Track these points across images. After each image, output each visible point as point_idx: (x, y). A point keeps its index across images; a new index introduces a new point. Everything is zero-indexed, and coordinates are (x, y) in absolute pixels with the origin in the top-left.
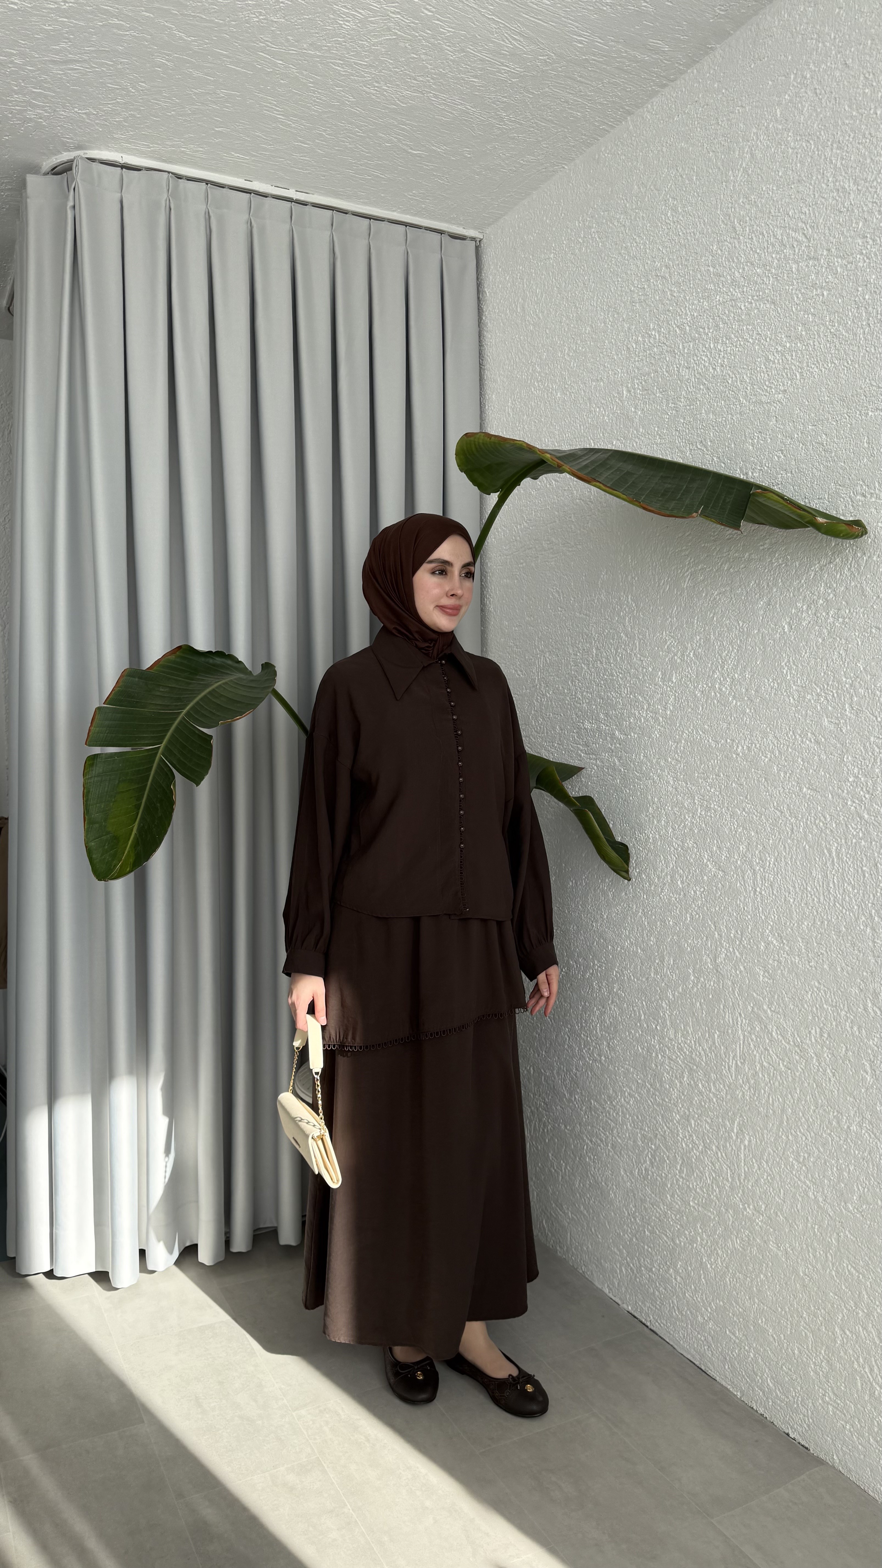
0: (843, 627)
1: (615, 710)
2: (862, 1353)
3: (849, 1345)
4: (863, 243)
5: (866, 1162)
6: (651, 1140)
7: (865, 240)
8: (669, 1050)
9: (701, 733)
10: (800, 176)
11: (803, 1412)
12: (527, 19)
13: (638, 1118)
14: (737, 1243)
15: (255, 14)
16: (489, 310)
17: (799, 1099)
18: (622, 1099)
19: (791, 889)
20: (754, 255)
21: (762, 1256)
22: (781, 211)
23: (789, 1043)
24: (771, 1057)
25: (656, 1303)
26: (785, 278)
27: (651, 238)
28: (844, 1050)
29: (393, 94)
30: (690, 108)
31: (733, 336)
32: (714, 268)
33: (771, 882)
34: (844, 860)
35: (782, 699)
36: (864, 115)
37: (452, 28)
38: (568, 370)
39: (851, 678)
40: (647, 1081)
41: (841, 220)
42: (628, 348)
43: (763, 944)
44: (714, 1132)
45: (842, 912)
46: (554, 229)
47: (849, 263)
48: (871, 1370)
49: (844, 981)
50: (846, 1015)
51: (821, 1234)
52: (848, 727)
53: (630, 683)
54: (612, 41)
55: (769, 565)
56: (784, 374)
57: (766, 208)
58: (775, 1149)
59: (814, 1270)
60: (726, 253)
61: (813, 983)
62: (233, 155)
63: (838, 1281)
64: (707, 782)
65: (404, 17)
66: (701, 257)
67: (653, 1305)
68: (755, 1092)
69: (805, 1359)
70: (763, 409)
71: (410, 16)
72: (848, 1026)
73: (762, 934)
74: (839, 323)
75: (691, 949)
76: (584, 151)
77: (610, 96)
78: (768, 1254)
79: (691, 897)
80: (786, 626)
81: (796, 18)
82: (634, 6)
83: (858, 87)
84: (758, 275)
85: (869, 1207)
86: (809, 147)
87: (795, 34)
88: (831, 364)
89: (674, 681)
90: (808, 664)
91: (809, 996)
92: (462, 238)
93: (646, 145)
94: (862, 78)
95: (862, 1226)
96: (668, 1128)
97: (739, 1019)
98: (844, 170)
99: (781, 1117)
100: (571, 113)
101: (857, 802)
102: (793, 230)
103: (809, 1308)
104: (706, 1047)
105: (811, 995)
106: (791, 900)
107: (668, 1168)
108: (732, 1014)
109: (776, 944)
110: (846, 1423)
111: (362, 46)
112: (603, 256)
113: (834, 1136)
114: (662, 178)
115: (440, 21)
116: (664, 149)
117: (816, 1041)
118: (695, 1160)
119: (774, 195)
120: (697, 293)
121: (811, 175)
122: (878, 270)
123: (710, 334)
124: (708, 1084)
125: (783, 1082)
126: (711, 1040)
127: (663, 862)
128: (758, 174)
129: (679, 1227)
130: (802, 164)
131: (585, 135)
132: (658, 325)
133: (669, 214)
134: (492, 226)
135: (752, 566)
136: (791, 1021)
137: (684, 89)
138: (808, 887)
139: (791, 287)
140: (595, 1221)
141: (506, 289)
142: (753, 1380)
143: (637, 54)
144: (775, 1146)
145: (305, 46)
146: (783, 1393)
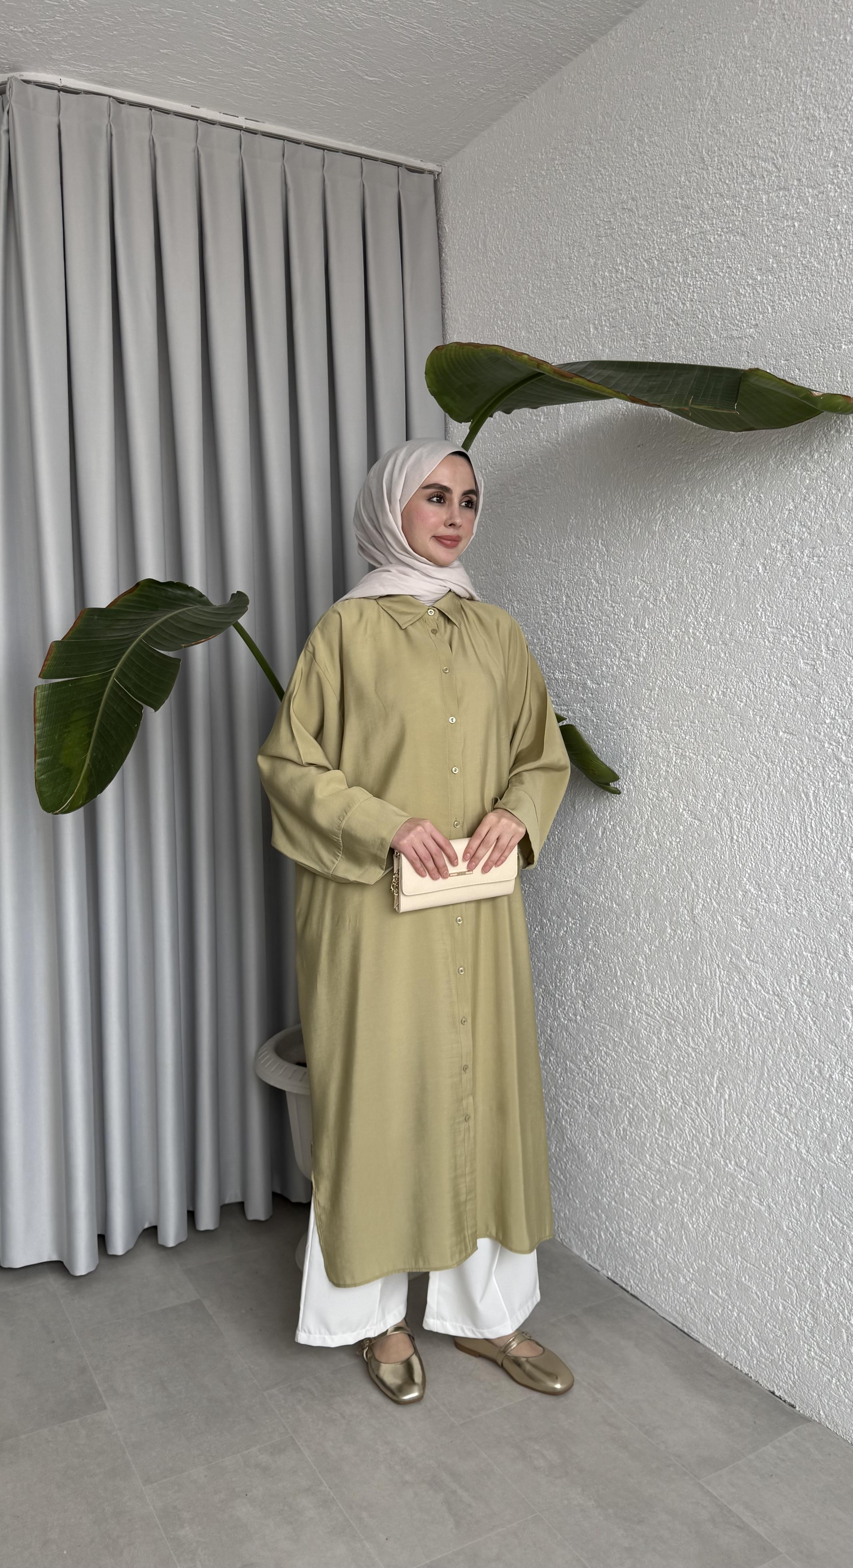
0: (818, 565)
1: (587, 659)
3: (834, 1297)
4: (834, 172)
6: (629, 1099)
7: (836, 169)
8: (646, 1006)
9: (675, 679)
10: (769, 104)
11: (788, 1368)
13: (615, 1077)
14: (719, 1200)
16: (450, 247)
17: (780, 1049)
18: (599, 1059)
19: (769, 835)
20: (723, 186)
21: (745, 1212)
22: (750, 140)
23: (768, 992)
24: (750, 1007)
25: (637, 1268)
26: (756, 209)
27: (617, 169)
28: (823, 995)
30: (655, 35)
31: (702, 270)
32: (682, 199)
33: (748, 829)
34: (822, 804)
35: (757, 641)
38: (533, 308)
39: (827, 618)
40: (624, 1038)
41: (811, 149)
42: (594, 284)
44: (693, 1087)
45: (820, 856)
46: (516, 161)
47: (820, 193)
49: (824, 927)
50: (825, 960)
51: (804, 1185)
52: (825, 668)
53: (602, 631)
55: (742, 504)
56: (755, 308)
57: (735, 137)
58: (756, 1103)
59: (797, 1224)
60: (695, 184)
62: (179, 79)
63: (822, 1233)
64: (682, 730)
66: (669, 189)
67: (633, 1269)
68: (734, 1043)
69: (789, 1315)
70: (734, 344)
72: (827, 971)
73: (740, 882)
74: (811, 255)
75: (667, 901)
76: (546, 80)
78: (750, 1209)
79: (667, 848)
80: (760, 567)
83: (827, 13)
84: (728, 207)
86: (778, 74)
88: (803, 297)
89: (647, 627)
90: (783, 605)
91: (788, 944)
92: (420, 171)
93: (610, 73)
96: (646, 1085)
97: (717, 970)
98: (814, 98)
99: (762, 1069)
100: (534, 40)
101: (834, 744)
102: (763, 160)
103: (793, 1262)
104: (683, 1000)
105: (790, 942)
106: (769, 847)
107: (647, 1127)
108: (710, 966)
109: (754, 892)
110: (832, 1376)
112: (567, 189)
113: (816, 1086)
114: (627, 108)
116: (629, 79)
117: (796, 989)
118: (675, 1117)
119: (742, 124)
120: (665, 225)
121: (781, 103)
122: (850, 199)
123: (678, 268)
124: (687, 1038)
125: (763, 1033)
126: (689, 992)
128: (726, 103)
129: (658, 1187)
130: (772, 92)
131: (547, 63)
132: (626, 259)
133: (635, 145)
134: (451, 159)
135: (725, 507)
136: (770, 970)
137: (648, 16)
138: (786, 833)
139: (762, 219)
140: (573, 1186)
141: (466, 224)
142: (737, 1339)
144: (756, 1099)
146: (768, 1351)
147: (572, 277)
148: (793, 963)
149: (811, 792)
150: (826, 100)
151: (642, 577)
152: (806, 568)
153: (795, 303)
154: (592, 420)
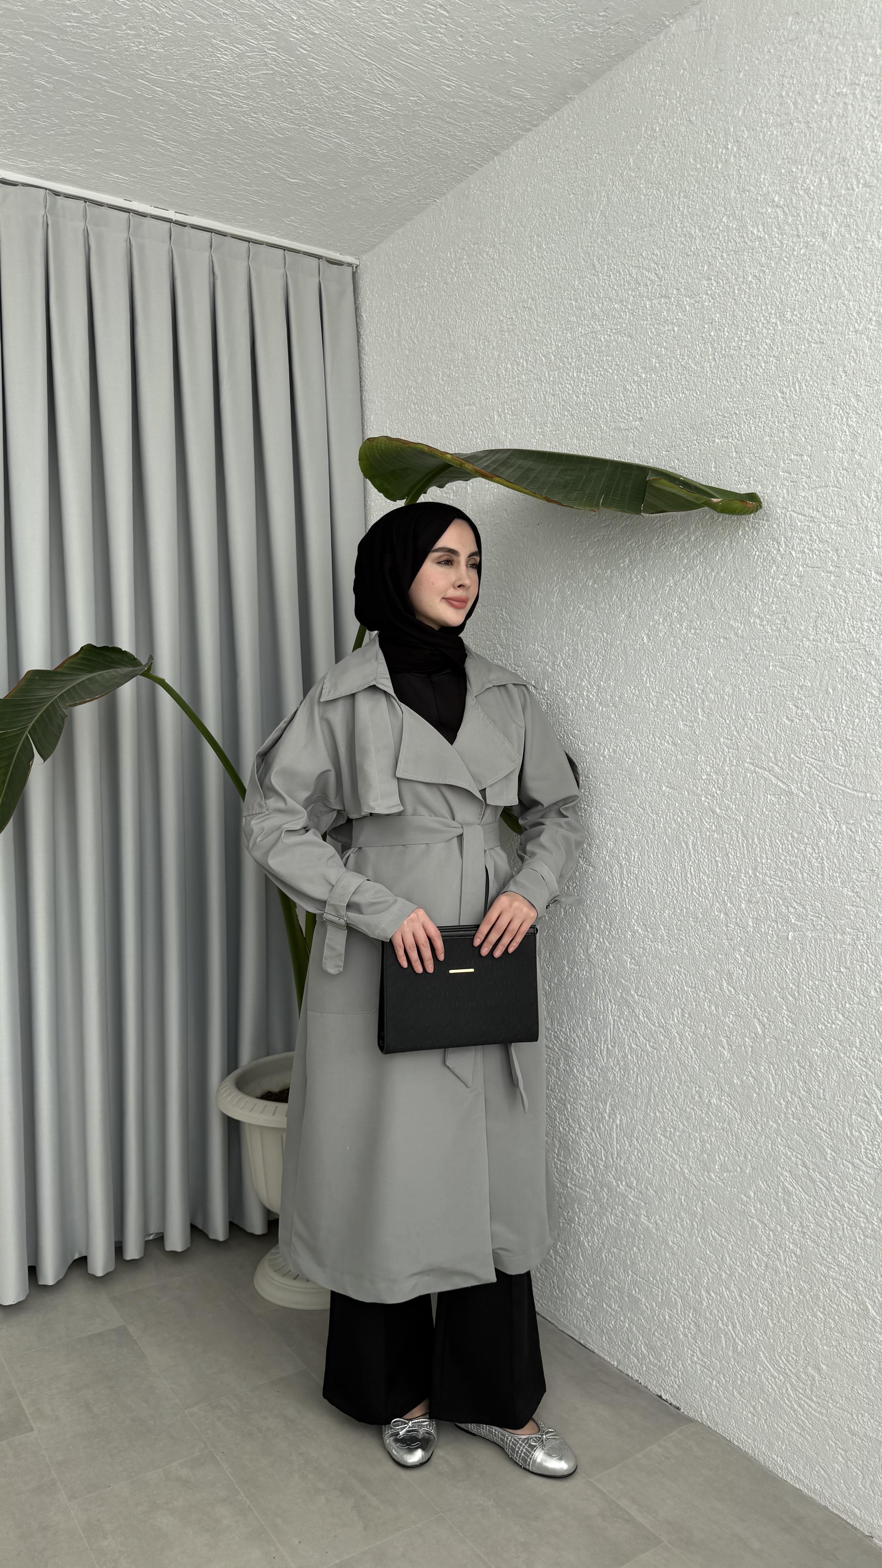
0: (695, 637)
2: (726, 1312)
3: (714, 1305)
4: (708, 284)
5: (726, 1132)
7: (709, 282)
10: (651, 220)
11: (673, 1373)
12: (398, 62)
14: (611, 1219)
15: (134, 44)
16: (367, 334)
17: (665, 1077)
19: (654, 880)
20: (612, 291)
21: (635, 1229)
22: (635, 252)
23: (654, 1025)
24: (639, 1039)
26: (640, 313)
27: (518, 271)
28: (703, 1028)
29: (270, 126)
30: (552, 152)
31: (594, 366)
32: (576, 301)
33: (635, 876)
34: (700, 852)
35: (642, 704)
36: (707, 168)
37: (326, 66)
38: (442, 394)
39: (702, 684)
41: (688, 263)
42: (498, 375)
43: (629, 933)
44: (588, 1114)
45: (699, 900)
46: (427, 259)
47: (696, 302)
48: (734, 1327)
49: (702, 964)
50: (704, 996)
51: (687, 1203)
52: (701, 730)
54: (478, 86)
55: (629, 581)
56: (640, 403)
57: (622, 248)
58: (644, 1126)
59: (681, 1239)
60: (587, 288)
62: (111, 175)
63: (703, 1247)
65: (280, 54)
66: (564, 291)
68: (625, 1073)
69: (675, 1324)
70: (621, 435)
71: (286, 53)
72: (706, 1005)
73: (628, 924)
74: (689, 357)
75: (565, 941)
76: (455, 187)
77: (478, 137)
78: (640, 1227)
80: (645, 637)
81: (645, 76)
82: (498, 56)
83: (701, 143)
84: (615, 311)
85: (730, 1174)
86: (659, 195)
87: (645, 90)
90: (665, 672)
91: (671, 980)
92: (339, 263)
93: (512, 184)
94: (704, 135)
95: (723, 1193)
97: (609, 1005)
98: (691, 217)
99: (649, 1095)
100: (442, 151)
101: (710, 798)
102: (646, 270)
103: (678, 1274)
105: (673, 978)
106: (654, 891)
108: (603, 1001)
109: (641, 933)
110: (713, 1379)
111: (240, 79)
112: (474, 286)
113: (697, 1110)
114: (527, 216)
115: (316, 60)
116: (529, 190)
117: (678, 1021)
118: (572, 1142)
119: (629, 237)
120: (561, 325)
121: (662, 220)
122: (722, 309)
123: (573, 364)
124: (582, 1068)
125: (650, 1063)
126: (584, 1026)
128: (614, 217)
131: (455, 172)
132: (526, 353)
133: (534, 250)
134: (368, 253)
135: (614, 582)
136: (656, 1004)
137: (546, 134)
138: (668, 879)
139: (645, 322)
141: (382, 314)
142: (628, 1349)
143: (502, 100)
144: (644, 1124)
145: (184, 76)
146: (656, 1358)
147: (478, 368)
148: (676, 997)
149: (691, 841)
150: (700, 220)
151: (542, 644)
152: (685, 639)
153: (675, 399)
154: (497, 499)
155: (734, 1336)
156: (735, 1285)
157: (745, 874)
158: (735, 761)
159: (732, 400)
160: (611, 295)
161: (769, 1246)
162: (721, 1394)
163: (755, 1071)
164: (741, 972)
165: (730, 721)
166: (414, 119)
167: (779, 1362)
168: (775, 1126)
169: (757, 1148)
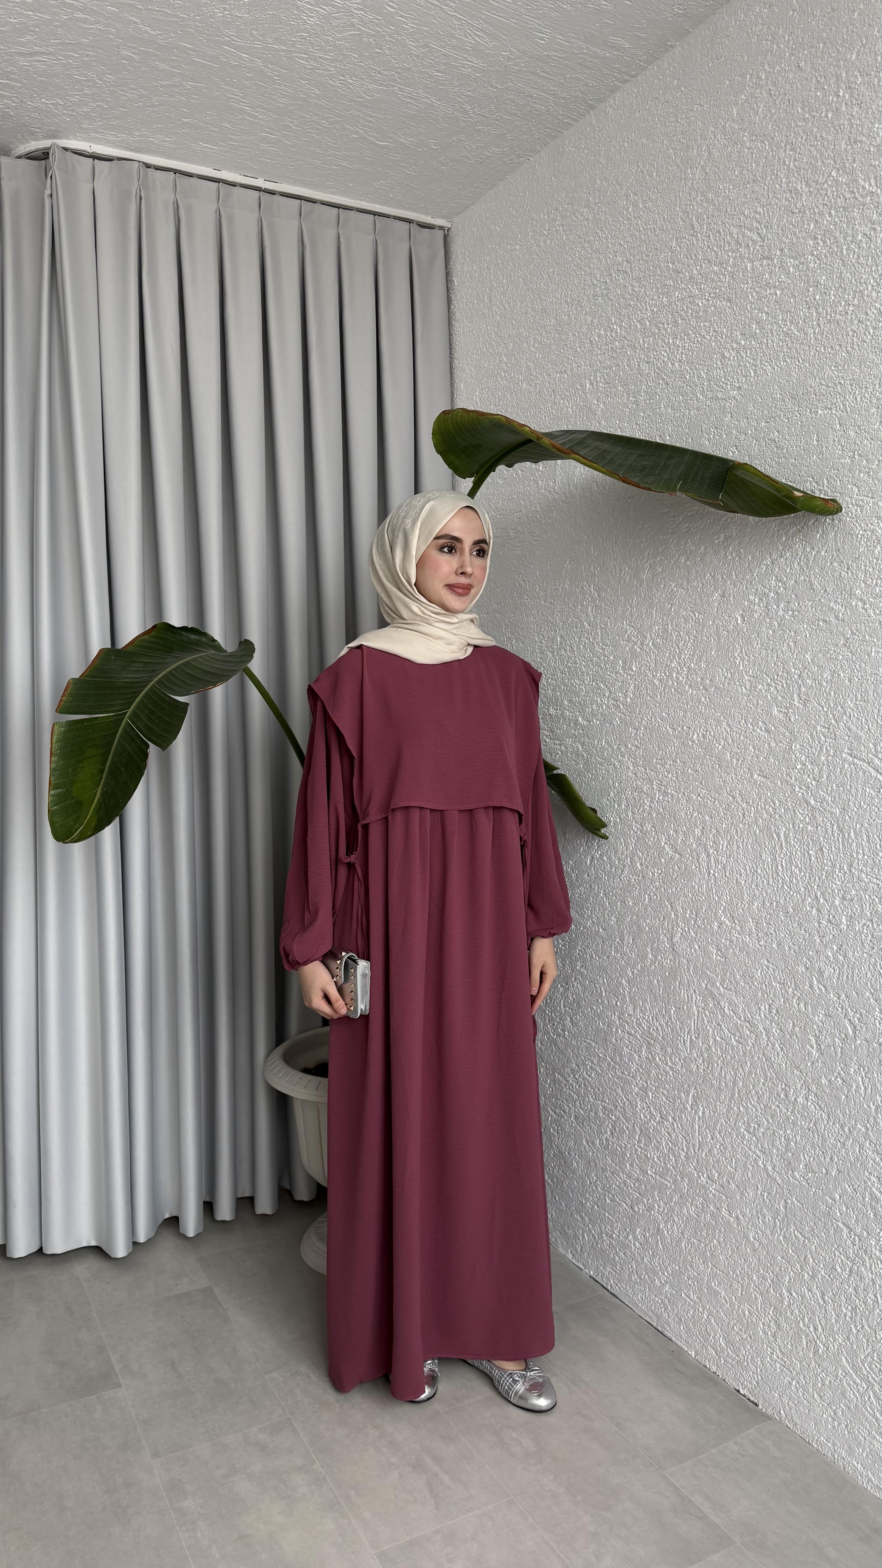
0: (793, 619)
1: (578, 697)
2: (807, 1313)
3: (795, 1305)
4: (814, 244)
5: (812, 1132)
6: (611, 1111)
7: (816, 241)
8: (629, 1026)
9: (659, 720)
10: (755, 175)
11: (752, 1369)
13: (599, 1090)
14: (692, 1210)
15: (219, 9)
16: (458, 300)
17: (750, 1072)
18: (585, 1073)
19: (743, 871)
20: (711, 253)
21: (716, 1222)
22: (737, 210)
23: (740, 1019)
24: (724, 1032)
25: (617, 1268)
26: (741, 276)
27: (613, 232)
28: (791, 1025)
29: (358, 87)
30: (651, 104)
31: (691, 332)
32: (673, 264)
33: (724, 865)
34: (792, 844)
35: (735, 688)
36: (816, 118)
37: (415, 24)
38: (533, 361)
39: (799, 669)
40: (607, 1055)
41: (794, 221)
42: (591, 341)
43: (716, 924)
44: (670, 1104)
45: (789, 894)
46: (520, 220)
47: (800, 263)
48: (816, 1329)
49: (792, 960)
50: (793, 993)
51: (770, 1200)
52: (796, 717)
53: (593, 671)
54: (573, 38)
55: (723, 558)
56: (739, 371)
58: (727, 1120)
59: (763, 1235)
60: (685, 250)
61: (762, 961)
62: (200, 145)
63: (785, 1245)
64: (665, 768)
65: (367, 14)
66: (661, 254)
67: (613, 1270)
68: (708, 1066)
70: (719, 405)
71: (373, 12)
72: (795, 1003)
73: (715, 914)
74: (791, 323)
75: (649, 928)
76: (549, 143)
77: (573, 91)
78: (721, 1220)
79: (649, 879)
80: (739, 618)
81: (752, 19)
82: (594, 5)
83: (810, 90)
84: (715, 273)
85: (815, 1175)
86: (764, 147)
87: (751, 35)
88: (784, 362)
89: (634, 670)
90: (760, 655)
91: (759, 974)
92: (430, 227)
93: (608, 140)
94: (814, 81)
95: (808, 1194)
96: (628, 1100)
97: (694, 995)
98: (797, 171)
99: (733, 1090)
100: (536, 107)
101: (804, 788)
102: (748, 230)
103: (759, 1271)
104: (663, 1022)
105: (761, 973)
106: (743, 882)
107: (627, 1138)
108: (687, 991)
109: (729, 924)
110: (792, 1380)
111: (327, 41)
112: (567, 249)
113: (782, 1108)
114: (623, 173)
115: (404, 18)
116: (626, 145)
117: (765, 1017)
118: (653, 1131)
119: (730, 194)
120: (657, 288)
121: (766, 175)
123: (669, 329)
124: (665, 1058)
125: (735, 1057)
126: (667, 1015)
127: (623, 845)
128: (715, 173)
129: (637, 1195)
130: (758, 164)
131: (549, 128)
132: (620, 319)
133: (630, 209)
134: (460, 216)
135: (708, 560)
136: (742, 998)
137: (644, 85)
138: (758, 870)
139: (746, 286)
140: (559, 1190)
141: (473, 278)
142: (706, 1340)
143: (598, 51)
144: (728, 1118)
145: (270, 40)
146: (734, 1352)
147: (570, 334)
148: (763, 992)
149: (783, 832)
150: (807, 174)
151: (630, 622)
152: (781, 621)
153: (776, 368)
155: (816, 1339)
156: (817, 1287)
157: (840, 869)
158: (832, 751)
159: (836, 369)
160: (710, 257)
161: (854, 1251)
162: (801, 1395)
163: (845, 1073)
164: (832, 971)
165: (828, 708)
166: (507, 75)
167: (861, 1369)
168: (863, 1129)
169: (844, 1150)
